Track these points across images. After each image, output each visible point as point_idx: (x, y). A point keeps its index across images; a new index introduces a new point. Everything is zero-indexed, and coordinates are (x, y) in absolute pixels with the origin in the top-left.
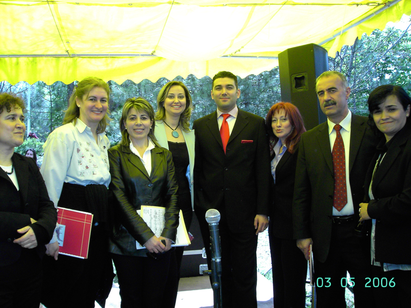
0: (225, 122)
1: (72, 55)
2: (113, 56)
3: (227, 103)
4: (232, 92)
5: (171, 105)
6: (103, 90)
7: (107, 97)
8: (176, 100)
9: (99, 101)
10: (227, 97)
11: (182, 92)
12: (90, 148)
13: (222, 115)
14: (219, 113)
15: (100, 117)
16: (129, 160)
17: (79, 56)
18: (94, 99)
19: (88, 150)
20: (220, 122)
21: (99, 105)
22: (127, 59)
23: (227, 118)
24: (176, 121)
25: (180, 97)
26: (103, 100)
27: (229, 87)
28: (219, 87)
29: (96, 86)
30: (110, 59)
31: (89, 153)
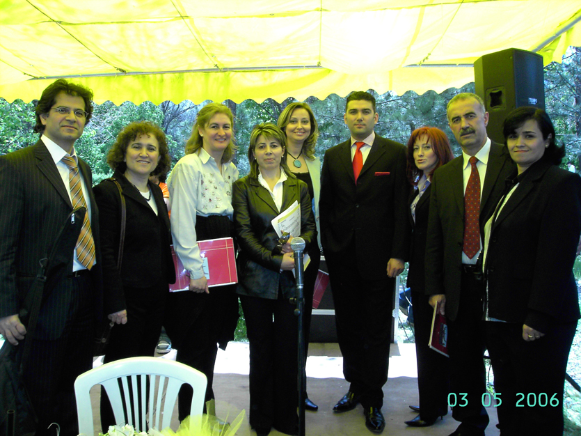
0: (359, 152)
1: (224, 69)
2: (271, 69)
3: (362, 130)
4: (368, 117)
5: (293, 131)
6: (225, 116)
7: (230, 122)
8: (300, 125)
9: (221, 128)
10: (362, 123)
11: (306, 116)
12: (213, 180)
13: (355, 144)
14: (353, 141)
15: (224, 145)
16: (256, 194)
17: (232, 69)
18: (216, 126)
19: (211, 182)
20: (354, 151)
21: (222, 132)
22: (289, 71)
23: (362, 146)
24: (299, 149)
25: (304, 122)
26: (225, 127)
27: (365, 111)
28: (354, 111)
29: (217, 112)
30: (267, 73)
31: (212, 185)
